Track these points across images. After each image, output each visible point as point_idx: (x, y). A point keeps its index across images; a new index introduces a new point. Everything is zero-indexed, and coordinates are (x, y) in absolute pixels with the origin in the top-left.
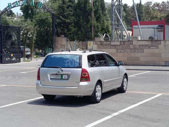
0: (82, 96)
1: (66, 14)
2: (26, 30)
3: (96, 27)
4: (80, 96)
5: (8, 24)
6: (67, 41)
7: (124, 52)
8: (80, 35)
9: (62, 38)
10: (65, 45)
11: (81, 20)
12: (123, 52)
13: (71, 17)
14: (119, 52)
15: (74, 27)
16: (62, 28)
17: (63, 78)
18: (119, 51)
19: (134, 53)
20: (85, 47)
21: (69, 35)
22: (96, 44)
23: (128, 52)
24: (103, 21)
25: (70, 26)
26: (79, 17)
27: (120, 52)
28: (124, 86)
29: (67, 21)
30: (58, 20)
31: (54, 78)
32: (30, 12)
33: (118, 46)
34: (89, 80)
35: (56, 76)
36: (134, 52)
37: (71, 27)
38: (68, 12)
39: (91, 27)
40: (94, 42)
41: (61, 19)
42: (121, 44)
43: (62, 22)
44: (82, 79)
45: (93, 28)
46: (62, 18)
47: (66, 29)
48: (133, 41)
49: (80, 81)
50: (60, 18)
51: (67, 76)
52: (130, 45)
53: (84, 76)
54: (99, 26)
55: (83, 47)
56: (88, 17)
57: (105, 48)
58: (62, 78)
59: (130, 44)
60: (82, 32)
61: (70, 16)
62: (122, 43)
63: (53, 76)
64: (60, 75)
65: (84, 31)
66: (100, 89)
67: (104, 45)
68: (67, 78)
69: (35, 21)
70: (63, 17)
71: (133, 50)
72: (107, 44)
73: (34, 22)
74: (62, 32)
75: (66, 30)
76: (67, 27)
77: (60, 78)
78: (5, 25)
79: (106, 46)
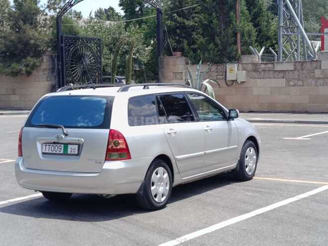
0: (113, 196)
1: (186, 9)
2: (127, 45)
3: (245, 35)
4: (108, 195)
5: (76, 33)
6: (187, 63)
7: (303, 86)
8: (211, 52)
9: (177, 58)
10: (182, 73)
11: (214, 19)
12: (300, 86)
13: (196, 15)
14: (292, 86)
15: (201, 35)
16: (177, 38)
17: (69, 152)
18: (292, 83)
19: (325, 87)
20: (221, 77)
21: (190, 52)
22: (244, 69)
23: (311, 86)
24: (268, 22)
25: (194, 33)
26: (211, 15)
27: (295, 85)
28: (247, 166)
29: (187, 23)
30: (168, 22)
31: (50, 152)
32: (137, 9)
33: (291, 73)
34: (130, 158)
35: (54, 148)
36: (324, 85)
37: (196, 37)
38: (190, 4)
39: (235, 35)
40: (240, 65)
41: (175, 21)
42: (295, 69)
43: (178, 25)
44: (109, 154)
45: (239, 36)
46: (178, 18)
47: (185, 40)
48: (321, 61)
49: (106, 160)
50: (174, 17)
51: (76, 147)
52: (316, 71)
53: (115, 148)
54: (253, 32)
55: (218, 75)
56: (229, 13)
57: (264, 78)
58: (67, 151)
59: (316, 68)
60: (216, 45)
61: (195, 13)
62: (299, 66)
63: (48, 147)
64: (62, 146)
65: (219, 42)
66: (166, 175)
67: (261, 70)
68: (76, 153)
69: (146, 27)
70: (179, 16)
71: (321, 81)
72: (267, 69)
73: (144, 29)
74: (178, 47)
75: (186, 42)
76: (188, 36)
77: (62, 152)
78: (70, 36)
79: (264, 74)
